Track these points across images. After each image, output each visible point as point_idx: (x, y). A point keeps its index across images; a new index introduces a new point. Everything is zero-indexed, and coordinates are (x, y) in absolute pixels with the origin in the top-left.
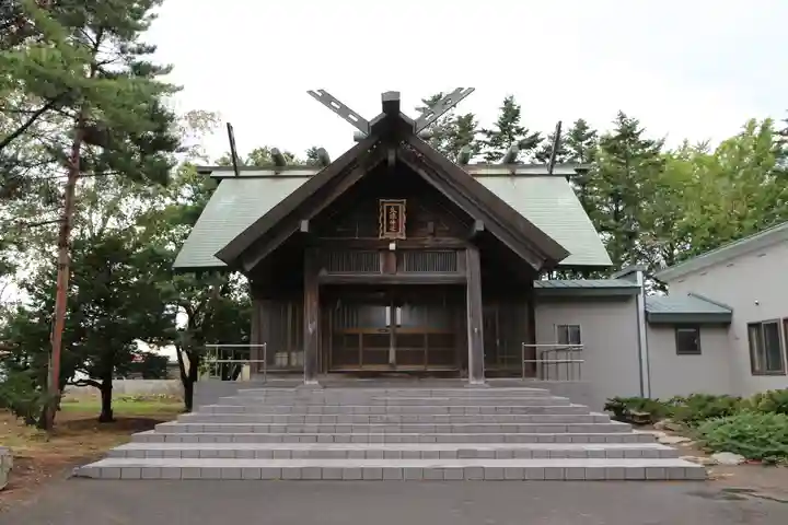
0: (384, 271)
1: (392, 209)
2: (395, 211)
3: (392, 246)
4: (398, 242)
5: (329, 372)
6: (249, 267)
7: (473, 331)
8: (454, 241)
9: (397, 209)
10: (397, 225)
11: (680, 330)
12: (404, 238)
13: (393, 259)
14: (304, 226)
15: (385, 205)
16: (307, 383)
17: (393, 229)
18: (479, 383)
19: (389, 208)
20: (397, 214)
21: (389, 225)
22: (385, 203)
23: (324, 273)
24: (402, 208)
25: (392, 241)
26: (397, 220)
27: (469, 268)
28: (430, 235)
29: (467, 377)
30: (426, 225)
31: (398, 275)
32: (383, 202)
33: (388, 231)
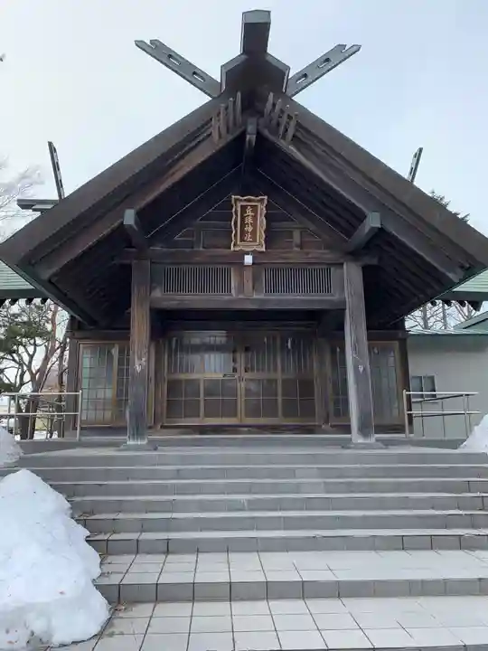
0: (238, 293)
1: (249, 212)
2: (252, 213)
3: (248, 260)
4: (255, 254)
7: (356, 368)
8: (329, 255)
9: (254, 208)
10: (254, 232)
12: (264, 250)
13: (248, 275)
14: (129, 217)
15: (239, 204)
16: (131, 442)
17: (248, 237)
18: (368, 441)
19: (244, 208)
20: (255, 218)
21: (243, 233)
22: (238, 202)
23: (158, 293)
24: (262, 209)
25: (248, 253)
26: (254, 225)
27: (348, 286)
28: (297, 246)
29: (350, 432)
30: (290, 235)
31: (255, 297)
32: (236, 200)
33: (242, 240)
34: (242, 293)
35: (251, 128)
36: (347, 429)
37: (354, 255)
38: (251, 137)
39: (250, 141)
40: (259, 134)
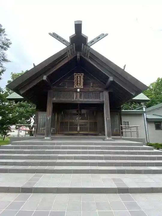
0: (76, 99)
1: (79, 77)
2: (79, 78)
4: (80, 89)
5: (58, 134)
6: (22, 92)
7: (107, 119)
8: (100, 89)
9: (80, 77)
10: (80, 84)
11: (156, 123)
12: (83, 88)
13: (78, 94)
14: (45, 78)
16: (46, 138)
18: (110, 138)
19: (77, 77)
20: (80, 79)
21: (77, 83)
23: (54, 99)
24: (82, 77)
25: (78, 89)
26: (80, 81)
27: (105, 98)
28: (91, 87)
29: (105, 136)
30: (90, 84)
31: (80, 100)
32: (75, 74)
33: (77, 85)
34: (77, 98)
35: (78, 55)
36: (104, 135)
37: (107, 89)
38: (78, 57)
39: (78, 58)
40: (81, 57)
